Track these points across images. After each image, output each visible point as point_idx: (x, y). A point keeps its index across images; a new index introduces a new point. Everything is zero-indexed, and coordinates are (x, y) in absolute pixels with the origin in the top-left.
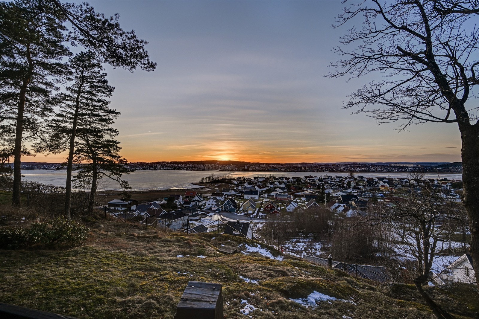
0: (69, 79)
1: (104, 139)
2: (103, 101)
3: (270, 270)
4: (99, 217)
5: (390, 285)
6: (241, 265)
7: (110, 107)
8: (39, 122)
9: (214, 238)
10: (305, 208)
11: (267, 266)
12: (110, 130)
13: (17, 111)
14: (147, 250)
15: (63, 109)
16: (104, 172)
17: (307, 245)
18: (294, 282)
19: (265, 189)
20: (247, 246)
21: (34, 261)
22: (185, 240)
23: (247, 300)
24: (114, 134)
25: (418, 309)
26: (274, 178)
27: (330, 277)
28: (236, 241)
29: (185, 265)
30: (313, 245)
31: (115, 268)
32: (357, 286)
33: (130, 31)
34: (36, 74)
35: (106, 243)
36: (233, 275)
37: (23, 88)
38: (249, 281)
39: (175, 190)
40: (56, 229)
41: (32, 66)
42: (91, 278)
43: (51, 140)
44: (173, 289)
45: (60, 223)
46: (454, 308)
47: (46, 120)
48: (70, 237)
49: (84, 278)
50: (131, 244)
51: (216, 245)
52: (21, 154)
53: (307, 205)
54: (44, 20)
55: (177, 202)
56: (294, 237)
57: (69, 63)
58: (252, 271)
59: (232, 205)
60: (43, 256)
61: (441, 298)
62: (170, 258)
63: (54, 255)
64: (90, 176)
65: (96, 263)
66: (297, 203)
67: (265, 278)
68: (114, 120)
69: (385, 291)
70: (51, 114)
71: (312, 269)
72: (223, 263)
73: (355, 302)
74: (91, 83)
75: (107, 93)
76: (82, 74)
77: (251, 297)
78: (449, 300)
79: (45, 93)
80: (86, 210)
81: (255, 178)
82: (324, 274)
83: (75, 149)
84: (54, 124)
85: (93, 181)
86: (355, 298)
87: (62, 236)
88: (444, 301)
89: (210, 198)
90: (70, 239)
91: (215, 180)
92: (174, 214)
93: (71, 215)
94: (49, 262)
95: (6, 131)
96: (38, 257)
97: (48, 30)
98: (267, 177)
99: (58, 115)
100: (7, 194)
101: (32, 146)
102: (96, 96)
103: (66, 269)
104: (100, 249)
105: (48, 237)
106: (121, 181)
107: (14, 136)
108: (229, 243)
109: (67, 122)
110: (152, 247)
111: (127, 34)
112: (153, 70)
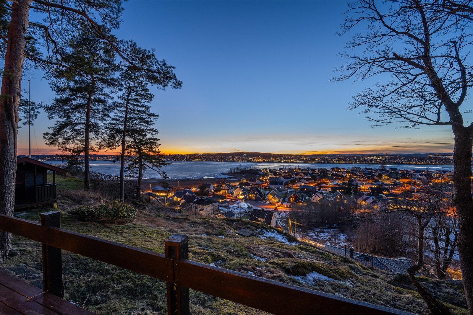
0: (120, 90)
1: (147, 137)
2: (145, 107)
3: (279, 252)
4: (145, 201)
5: (394, 274)
6: (253, 246)
7: (151, 111)
8: (100, 125)
9: (236, 223)
10: (330, 199)
11: (277, 248)
12: (151, 130)
13: (85, 118)
14: (179, 228)
15: (116, 114)
16: (148, 164)
17: (331, 235)
18: (296, 263)
19: (290, 180)
20: (265, 231)
21: (102, 231)
22: (209, 222)
23: (254, 272)
24: (154, 133)
25: (414, 296)
26: (299, 169)
27: (334, 263)
28: (255, 226)
29: (207, 242)
30: (337, 236)
31: (155, 239)
32: (360, 272)
33: (162, 60)
34: (97, 88)
35: (149, 221)
36: (245, 252)
37: (89, 99)
38: (258, 258)
39: (207, 179)
40: (115, 209)
41: (94, 81)
42: (139, 245)
43: (108, 139)
44: (196, 258)
45: (117, 205)
46: (459, 302)
47: (105, 124)
48: (124, 215)
49: (134, 244)
50: (167, 223)
51: (237, 229)
52: (89, 150)
53: (333, 196)
54: (102, 45)
55: (208, 190)
56: (318, 227)
57: (120, 77)
58: (262, 251)
59: (258, 194)
60: (107, 228)
61: (448, 291)
62: (196, 236)
63: (114, 228)
64: (137, 167)
65: (142, 235)
66: (322, 194)
67: (272, 258)
68: (154, 121)
69: (388, 279)
70: (108, 119)
71: (319, 254)
72: (238, 243)
73: (352, 285)
74: (136, 92)
75: (149, 99)
76: (129, 85)
77: (256, 271)
78: (456, 294)
79: (103, 102)
80: (135, 195)
81: (280, 169)
82: (329, 259)
83: (126, 146)
84: (110, 126)
85: (140, 172)
86: (352, 281)
87: (118, 214)
88: (451, 295)
89: (237, 187)
90: (124, 217)
91: (243, 171)
92: (206, 200)
93: (125, 199)
94: (111, 232)
95: (79, 134)
96: (104, 228)
97: (104, 53)
98: (292, 168)
99: (113, 119)
100: (80, 181)
101: (96, 144)
102: (140, 102)
103: (122, 238)
104: (145, 225)
105: (110, 214)
106: (160, 172)
107: (84, 137)
108: (248, 228)
109: (120, 124)
110: (183, 227)
111: (160, 63)
112: (180, 88)
